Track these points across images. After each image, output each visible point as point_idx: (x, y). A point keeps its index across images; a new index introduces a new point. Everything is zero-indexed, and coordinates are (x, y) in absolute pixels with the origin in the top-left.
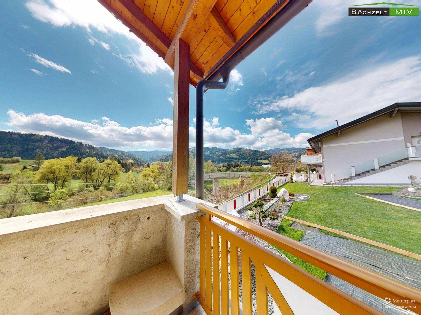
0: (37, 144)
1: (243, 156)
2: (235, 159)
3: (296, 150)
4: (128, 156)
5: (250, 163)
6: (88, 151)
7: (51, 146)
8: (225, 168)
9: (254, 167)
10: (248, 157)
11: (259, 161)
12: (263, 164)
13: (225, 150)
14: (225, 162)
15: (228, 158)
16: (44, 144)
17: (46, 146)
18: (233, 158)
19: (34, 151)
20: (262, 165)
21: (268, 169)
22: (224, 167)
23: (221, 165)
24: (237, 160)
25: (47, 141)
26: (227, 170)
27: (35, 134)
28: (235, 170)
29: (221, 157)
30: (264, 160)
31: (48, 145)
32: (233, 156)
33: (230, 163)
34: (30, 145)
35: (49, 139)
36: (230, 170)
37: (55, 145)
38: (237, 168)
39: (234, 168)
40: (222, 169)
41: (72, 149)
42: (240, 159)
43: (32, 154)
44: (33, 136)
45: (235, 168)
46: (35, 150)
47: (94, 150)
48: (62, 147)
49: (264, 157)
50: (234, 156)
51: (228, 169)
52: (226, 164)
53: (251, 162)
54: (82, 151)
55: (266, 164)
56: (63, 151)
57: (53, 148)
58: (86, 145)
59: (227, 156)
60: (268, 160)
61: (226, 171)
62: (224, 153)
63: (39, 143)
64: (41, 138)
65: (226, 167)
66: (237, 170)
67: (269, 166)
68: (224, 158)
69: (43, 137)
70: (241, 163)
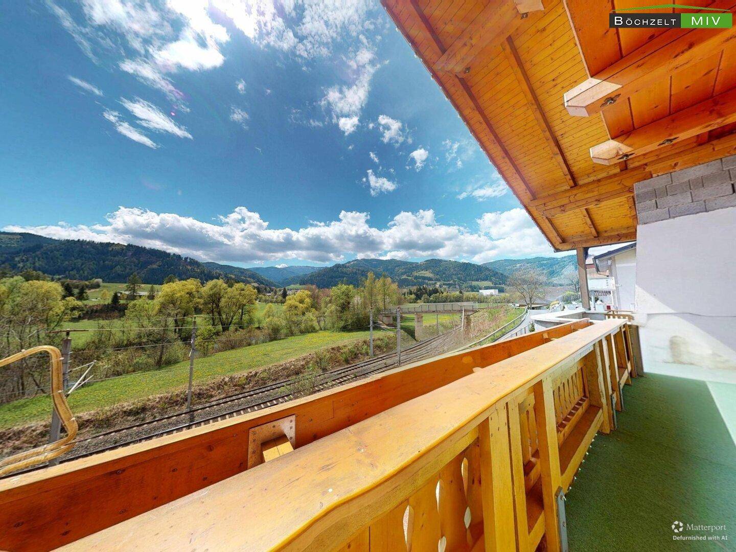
0: (116, 258)
1: (444, 273)
2: (430, 279)
3: (545, 262)
4: (250, 277)
5: (457, 286)
6: (189, 268)
7: (136, 261)
8: (413, 296)
9: (466, 294)
10: (454, 276)
11: (474, 283)
12: (481, 289)
13: (411, 264)
14: (412, 285)
15: (416, 278)
16: (127, 259)
17: (130, 262)
18: (424, 278)
19: (112, 269)
20: (480, 291)
21: (493, 298)
22: (411, 293)
23: (405, 290)
24: (433, 282)
25: (131, 254)
26: (416, 299)
27: (114, 244)
28: (431, 299)
29: (404, 277)
30: (483, 280)
31: (132, 259)
32: (424, 274)
33: (422, 287)
34: (107, 260)
35: (134, 250)
36: (422, 299)
37: (142, 259)
38: (434, 295)
39: (430, 295)
40: (408, 298)
41: (166, 266)
42: (438, 280)
43: (110, 274)
44: (110, 246)
45: (432, 296)
46: (114, 268)
47: (198, 267)
48: (152, 263)
49: (482, 276)
50: (428, 274)
51: (418, 297)
52: (414, 289)
53: (459, 286)
54: (181, 268)
55: (487, 288)
56: (153, 269)
57: (140, 265)
58: (186, 259)
59: (415, 274)
60: (491, 280)
61: (415, 301)
62: (410, 269)
63: (120, 256)
64: (123, 249)
65: (414, 294)
66: (434, 299)
67: (492, 291)
68: (410, 278)
69: (124, 248)
70: (440, 286)
